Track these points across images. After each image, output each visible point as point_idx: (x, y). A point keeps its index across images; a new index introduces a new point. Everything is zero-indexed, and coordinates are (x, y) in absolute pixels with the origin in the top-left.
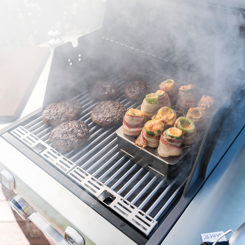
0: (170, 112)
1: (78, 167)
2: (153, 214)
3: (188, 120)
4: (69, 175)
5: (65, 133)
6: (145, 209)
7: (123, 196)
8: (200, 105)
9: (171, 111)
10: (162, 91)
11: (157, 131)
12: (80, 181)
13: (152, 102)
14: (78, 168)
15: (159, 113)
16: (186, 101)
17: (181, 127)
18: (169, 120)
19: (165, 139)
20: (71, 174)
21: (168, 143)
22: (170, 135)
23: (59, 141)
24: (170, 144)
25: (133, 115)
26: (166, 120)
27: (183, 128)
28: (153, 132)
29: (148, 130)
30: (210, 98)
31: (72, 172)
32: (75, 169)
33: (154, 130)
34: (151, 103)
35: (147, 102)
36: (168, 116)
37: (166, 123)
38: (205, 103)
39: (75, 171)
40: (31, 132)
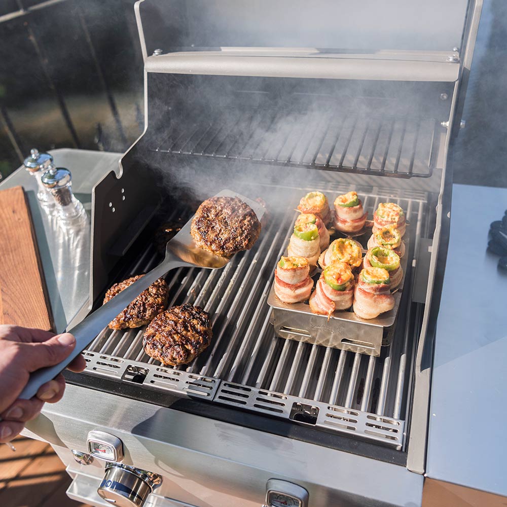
0: (349, 246)
1: (224, 382)
2: (389, 412)
4: (217, 400)
6: (373, 409)
7: (328, 402)
8: (381, 221)
9: (349, 243)
10: (309, 215)
11: (348, 281)
12: (244, 403)
13: (311, 238)
14: (225, 385)
16: (352, 221)
17: (380, 264)
19: (367, 289)
20: (220, 397)
21: (375, 295)
22: (375, 281)
25: (295, 267)
27: (384, 265)
28: (344, 284)
29: (336, 284)
30: (392, 205)
31: (220, 394)
32: (222, 387)
33: (345, 280)
34: (311, 240)
35: (302, 240)
36: (349, 252)
37: (350, 265)
38: (388, 215)
39: (223, 391)
40: (99, 352)
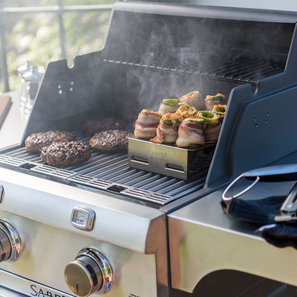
0: (191, 110)
1: (79, 175)
3: (211, 114)
4: (70, 179)
5: (62, 147)
11: (176, 120)
12: (85, 182)
13: (170, 104)
15: (178, 110)
17: (202, 117)
18: (189, 116)
19: (184, 125)
20: (72, 178)
21: (187, 129)
23: (56, 152)
24: (189, 130)
26: (186, 115)
27: (204, 117)
28: (171, 120)
29: (166, 118)
33: (172, 118)
39: (76, 177)
40: (13, 157)
